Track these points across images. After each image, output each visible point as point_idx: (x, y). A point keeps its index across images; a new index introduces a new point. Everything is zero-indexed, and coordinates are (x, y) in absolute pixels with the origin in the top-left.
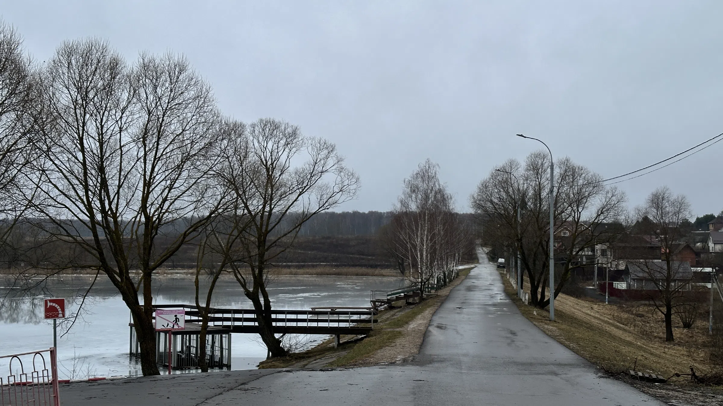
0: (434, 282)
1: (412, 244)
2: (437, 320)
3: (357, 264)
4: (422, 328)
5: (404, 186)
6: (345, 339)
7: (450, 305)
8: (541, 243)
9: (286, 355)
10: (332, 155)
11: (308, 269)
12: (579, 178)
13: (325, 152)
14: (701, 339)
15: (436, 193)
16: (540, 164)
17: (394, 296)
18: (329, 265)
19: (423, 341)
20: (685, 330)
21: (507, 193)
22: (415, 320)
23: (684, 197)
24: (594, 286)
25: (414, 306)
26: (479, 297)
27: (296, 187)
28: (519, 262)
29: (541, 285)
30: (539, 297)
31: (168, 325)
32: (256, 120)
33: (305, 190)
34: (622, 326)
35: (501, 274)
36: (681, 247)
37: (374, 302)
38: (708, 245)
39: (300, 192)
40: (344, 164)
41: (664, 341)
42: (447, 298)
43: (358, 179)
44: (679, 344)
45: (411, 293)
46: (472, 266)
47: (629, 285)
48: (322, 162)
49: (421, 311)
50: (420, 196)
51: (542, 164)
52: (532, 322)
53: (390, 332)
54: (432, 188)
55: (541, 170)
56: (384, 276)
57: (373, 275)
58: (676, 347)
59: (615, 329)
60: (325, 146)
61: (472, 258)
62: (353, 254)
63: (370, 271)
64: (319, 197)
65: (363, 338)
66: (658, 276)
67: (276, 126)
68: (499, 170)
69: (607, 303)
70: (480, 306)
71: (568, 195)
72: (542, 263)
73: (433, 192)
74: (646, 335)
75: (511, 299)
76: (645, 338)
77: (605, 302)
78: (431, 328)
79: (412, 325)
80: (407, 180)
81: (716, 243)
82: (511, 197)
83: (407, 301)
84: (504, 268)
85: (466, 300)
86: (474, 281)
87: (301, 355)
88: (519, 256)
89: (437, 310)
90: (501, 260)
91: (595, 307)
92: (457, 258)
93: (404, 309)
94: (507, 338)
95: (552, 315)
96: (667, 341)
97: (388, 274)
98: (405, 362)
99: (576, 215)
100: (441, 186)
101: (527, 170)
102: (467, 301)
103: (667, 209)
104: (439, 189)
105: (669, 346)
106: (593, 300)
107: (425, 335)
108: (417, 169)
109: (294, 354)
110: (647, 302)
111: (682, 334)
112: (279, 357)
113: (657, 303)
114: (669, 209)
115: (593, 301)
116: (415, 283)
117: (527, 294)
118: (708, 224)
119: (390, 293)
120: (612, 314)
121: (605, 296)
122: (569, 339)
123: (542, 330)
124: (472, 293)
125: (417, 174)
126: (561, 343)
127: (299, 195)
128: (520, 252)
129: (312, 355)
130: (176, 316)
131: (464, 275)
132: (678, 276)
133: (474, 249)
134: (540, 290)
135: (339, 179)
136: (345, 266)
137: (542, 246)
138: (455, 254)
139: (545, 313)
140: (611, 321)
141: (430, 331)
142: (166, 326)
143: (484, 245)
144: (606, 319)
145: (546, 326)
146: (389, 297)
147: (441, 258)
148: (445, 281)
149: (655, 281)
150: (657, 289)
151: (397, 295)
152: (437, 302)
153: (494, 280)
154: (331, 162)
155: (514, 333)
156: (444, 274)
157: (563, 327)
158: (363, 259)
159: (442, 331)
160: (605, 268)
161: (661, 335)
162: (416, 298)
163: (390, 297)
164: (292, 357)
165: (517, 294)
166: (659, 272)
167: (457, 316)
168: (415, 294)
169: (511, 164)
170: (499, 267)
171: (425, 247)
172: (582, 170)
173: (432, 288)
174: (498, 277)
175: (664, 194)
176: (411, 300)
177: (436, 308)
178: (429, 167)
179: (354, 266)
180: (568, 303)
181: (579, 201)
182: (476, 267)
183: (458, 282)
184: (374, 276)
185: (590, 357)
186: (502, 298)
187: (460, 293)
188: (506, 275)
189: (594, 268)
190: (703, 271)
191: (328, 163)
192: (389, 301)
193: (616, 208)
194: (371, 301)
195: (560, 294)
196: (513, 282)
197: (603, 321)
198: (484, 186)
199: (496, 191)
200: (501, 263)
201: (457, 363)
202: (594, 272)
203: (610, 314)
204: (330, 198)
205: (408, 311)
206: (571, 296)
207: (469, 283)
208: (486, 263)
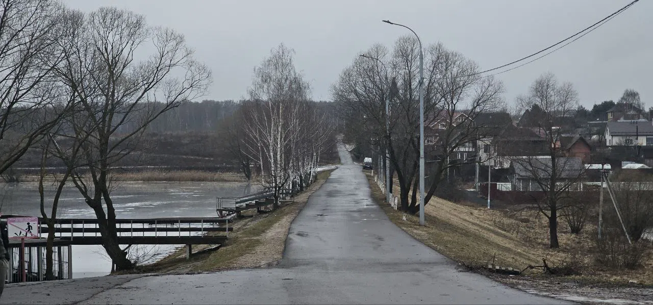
0: (289, 187)
1: (264, 143)
2: (297, 228)
3: (193, 166)
4: (282, 236)
5: (254, 74)
6: (197, 248)
7: (309, 212)
8: (412, 139)
9: (133, 268)
10: (180, 46)
11: (132, 173)
12: (452, 66)
13: (173, 43)
14: (589, 244)
15: (291, 82)
16: (409, 50)
17: (244, 204)
18: (158, 169)
19: (285, 247)
20: (573, 236)
21: (374, 82)
22: (272, 228)
23: (571, 85)
24: (475, 188)
25: (267, 215)
26: (341, 203)
27: (141, 83)
28: (388, 162)
29: (412, 188)
30: (410, 201)
31: (21, 233)
32: (96, 9)
33: (150, 86)
34: (503, 232)
35: (367, 176)
36: (574, 141)
37: (221, 211)
38: (605, 137)
39: (146, 89)
40: (194, 57)
41: (547, 248)
42: (306, 204)
43: (209, 73)
44: (565, 250)
45: (263, 200)
46: (333, 167)
47: (514, 186)
48: (170, 54)
49: (277, 220)
50: (272, 87)
51: (412, 50)
52: (400, 227)
53: (247, 240)
54: (287, 78)
55: (410, 56)
56: (226, 181)
57: (212, 180)
58: (560, 254)
59: (494, 236)
60: (173, 36)
61: (331, 157)
62: (186, 154)
63: (209, 175)
64: (167, 94)
65: (217, 248)
66: (542, 175)
67: (117, 16)
68: (363, 56)
69: (489, 207)
70: (343, 213)
71: (441, 85)
72: (413, 163)
73: (288, 82)
74: (529, 242)
75: (380, 205)
76: (528, 245)
77: (487, 207)
78: (291, 236)
79: (270, 234)
80: (257, 68)
81: (615, 136)
82: (378, 87)
83: (258, 209)
84: (372, 169)
85: (327, 206)
86: (336, 185)
87: (151, 268)
88: (387, 155)
89: (295, 217)
90: (368, 160)
91: (476, 212)
92: (315, 157)
93: (256, 218)
94: (373, 243)
95: (422, 219)
96: (551, 248)
97: (231, 178)
98: (269, 266)
99: (450, 108)
100: (297, 74)
101: (396, 57)
102: (329, 208)
103: (552, 98)
104: (295, 78)
105: (553, 253)
106: (472, 204)
107: (286, 242)
108: (268, 56)
109: (142, 266)
110: (531, 205)
111: (569, 240)
112: (125, 270)
113: (541, 206)
114: (554, 98)
115: (473, 206)
116: (269, 188)
117: (397, 198)
118: (607, 113)
119: (239, 200)
120: (493, 220)
121: (487, 199)
122: (438, 243)
123: (410, 235)
124: (334, 199)
125: (269, 61)
126: (429, 246)
127: (145, 91)
128: (389, 150)
129: (161, 267)
130: (28, 224)
131: (323, 179)
132: (563, 175)
133: (335, 146)
134: (411, 193)
135: (189, 73)
136: (178, 169)
137: (413, 143)
138: (312, 155)
139: (415, 219)
140: (492, 228)
141: (290, 239)
142: (19, 235)
143: (347, 141)
144: (486, 225)
145: (415, 231)
146: (237, 205)
147: (297, 159)
148: (301, 186)
149: (538, 181)
150: (541, 190)
151: (246, 203)
152: (295, 210)
153: (359, 184)
154: (180, 54)
155: (380, 239)
156: (301, 177)
157: (434, 231)
158: (200, 160)
159: (304, 238)
160: (488, 167)
161: (546, 241)
162: (269, 206)
163: (239, 204)
164: (140, 270)
165: (386, 199)
166: (543, 170)
167: (318, 223)
168: (268, 201)
169: (378, 49)
170: (365, 168)
171: (279, 146)
172: (456, 56)
173: (287, 194)
174: (364, 181)
175: (548, 81)
176: (263, 208)
177: (295, 215)
178: (283, 53)
179: (190, 169)
180: (444, 207)
181: (453, 92)
182: (337, 168)
183: (317, 187)
184: (214, 181)
185: (454, 257)
186: (368, 203)
187: (321, 200)
188: (373, 177)
189: (475, 166)
190: (590, 168)
191: (176, 56)
192: (238, 210)
193: (493, 100)
194: (217, 210)
195: (432, 198)
196: (381, 185)
197: (481, 227)
198: (348, 74)
199: (361, 80)
200: (367, 163)
201: (322, 265)
202: (475, 171)
203: (492, 220)
204: (180, 94)
205: (261, 220)
206: (450, 200)
207: (330, 187)
208: (349, 163)
